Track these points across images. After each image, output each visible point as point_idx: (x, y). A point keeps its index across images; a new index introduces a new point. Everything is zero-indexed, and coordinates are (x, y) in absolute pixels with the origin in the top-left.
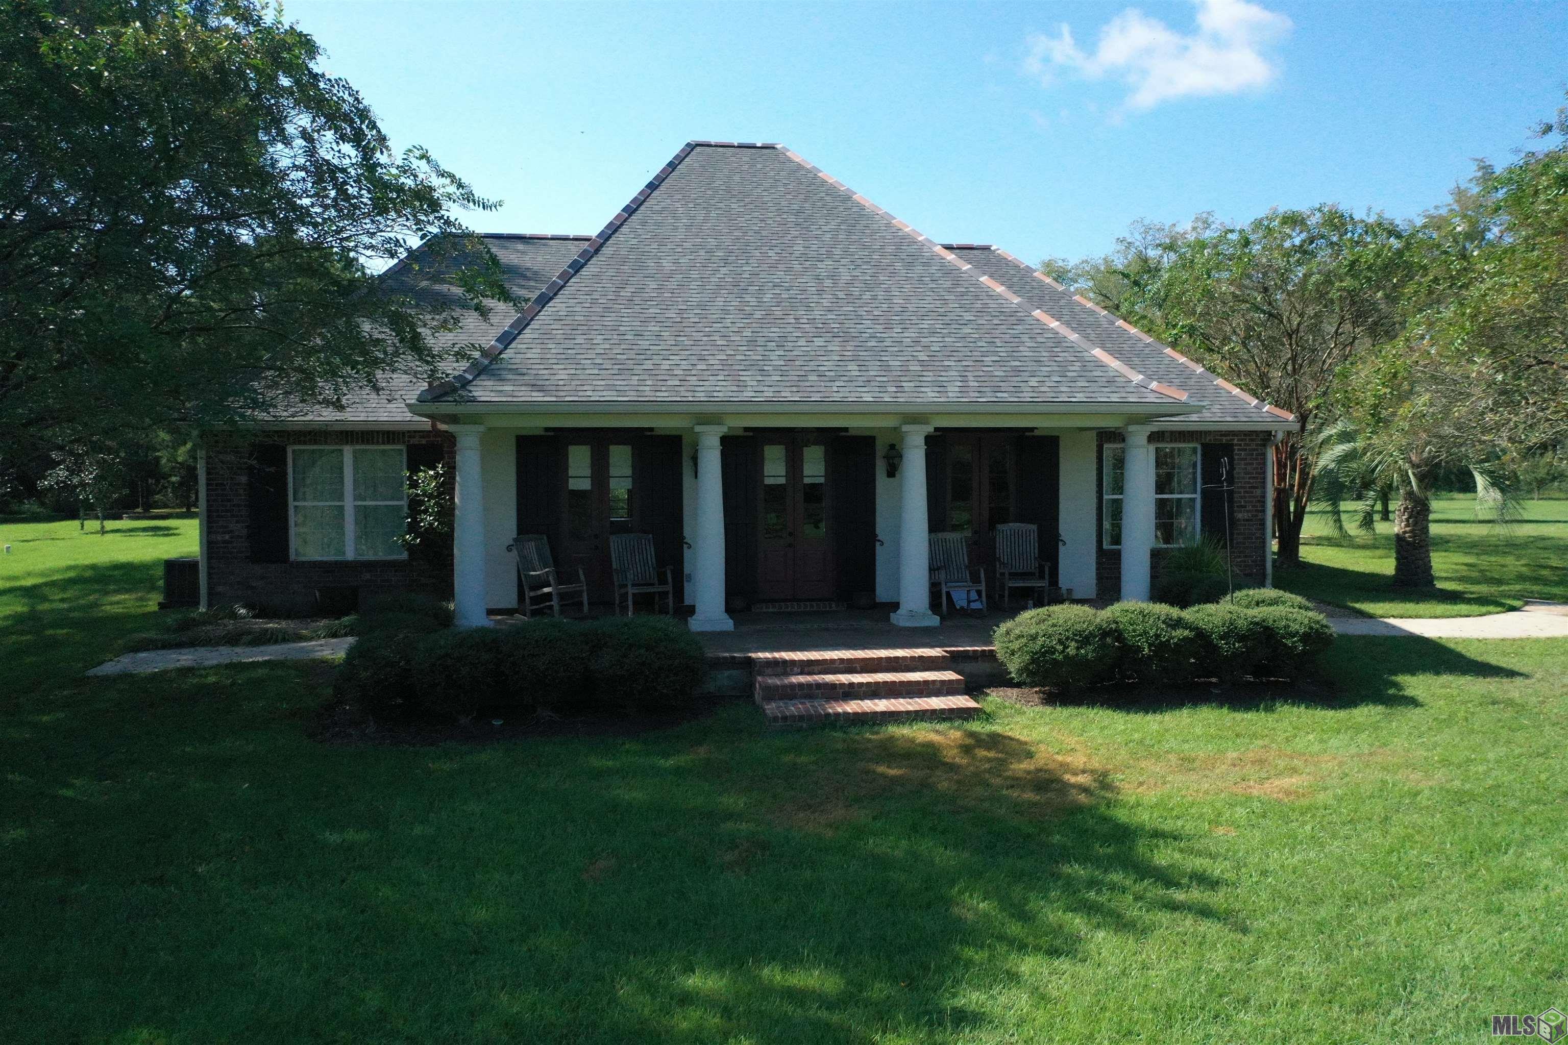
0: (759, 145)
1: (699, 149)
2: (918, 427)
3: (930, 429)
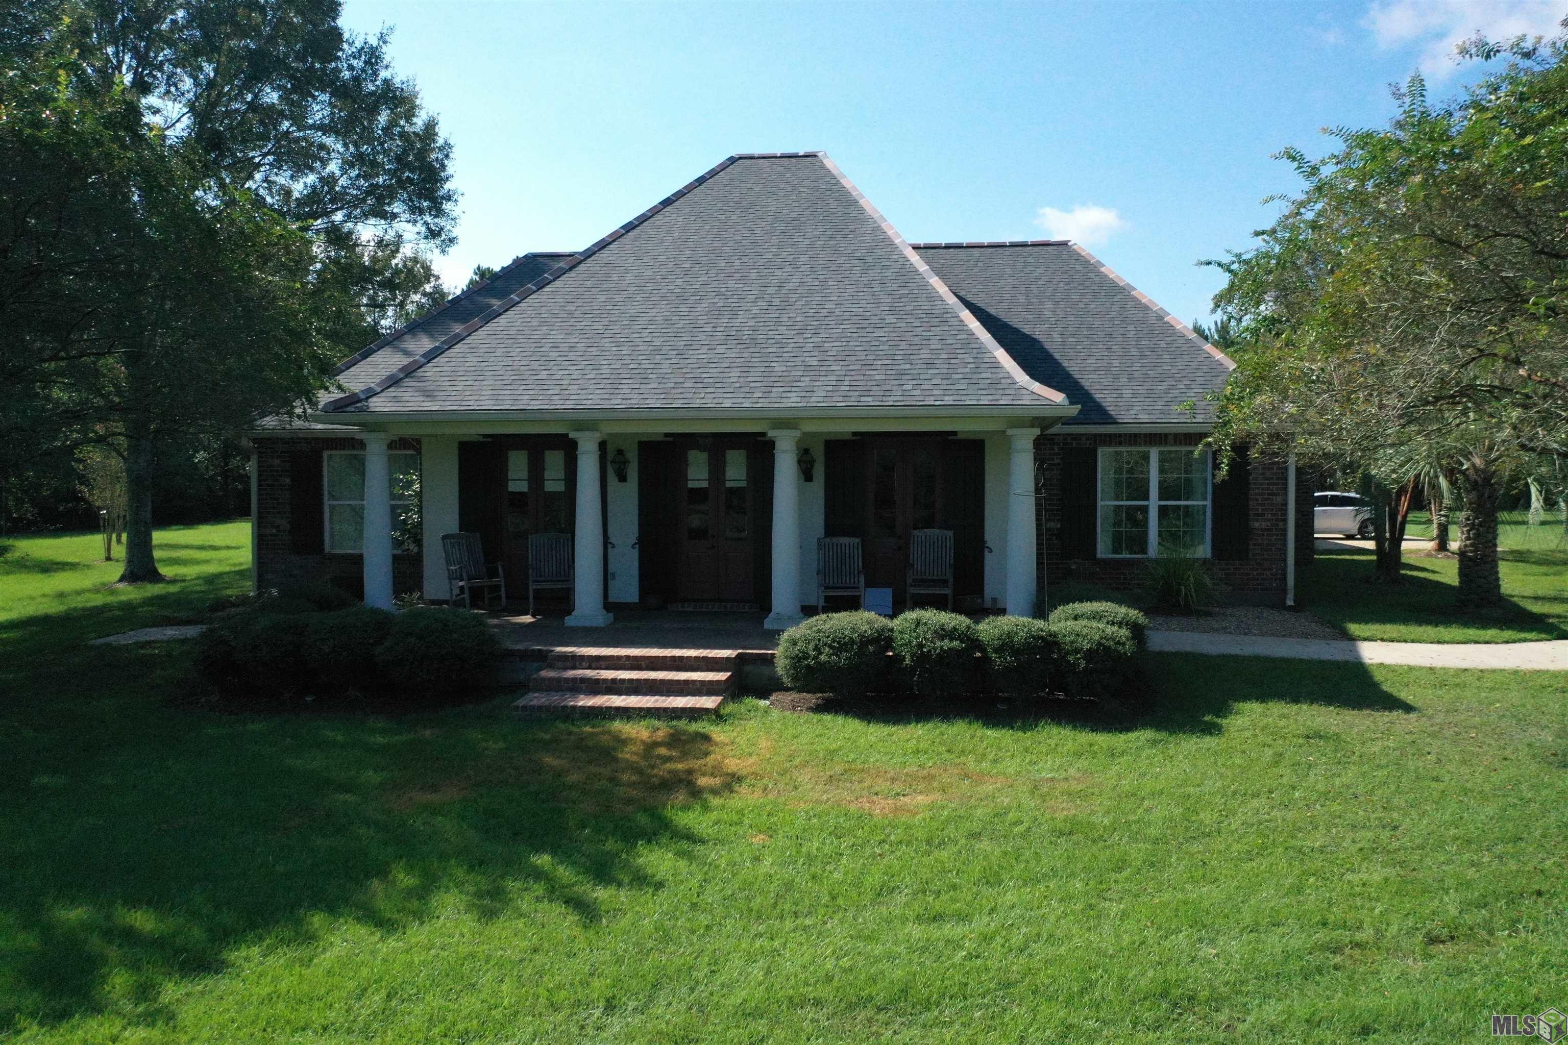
0: (801, 154)
1: (740, 162)
2: (785, 432)
3: (797, 434)
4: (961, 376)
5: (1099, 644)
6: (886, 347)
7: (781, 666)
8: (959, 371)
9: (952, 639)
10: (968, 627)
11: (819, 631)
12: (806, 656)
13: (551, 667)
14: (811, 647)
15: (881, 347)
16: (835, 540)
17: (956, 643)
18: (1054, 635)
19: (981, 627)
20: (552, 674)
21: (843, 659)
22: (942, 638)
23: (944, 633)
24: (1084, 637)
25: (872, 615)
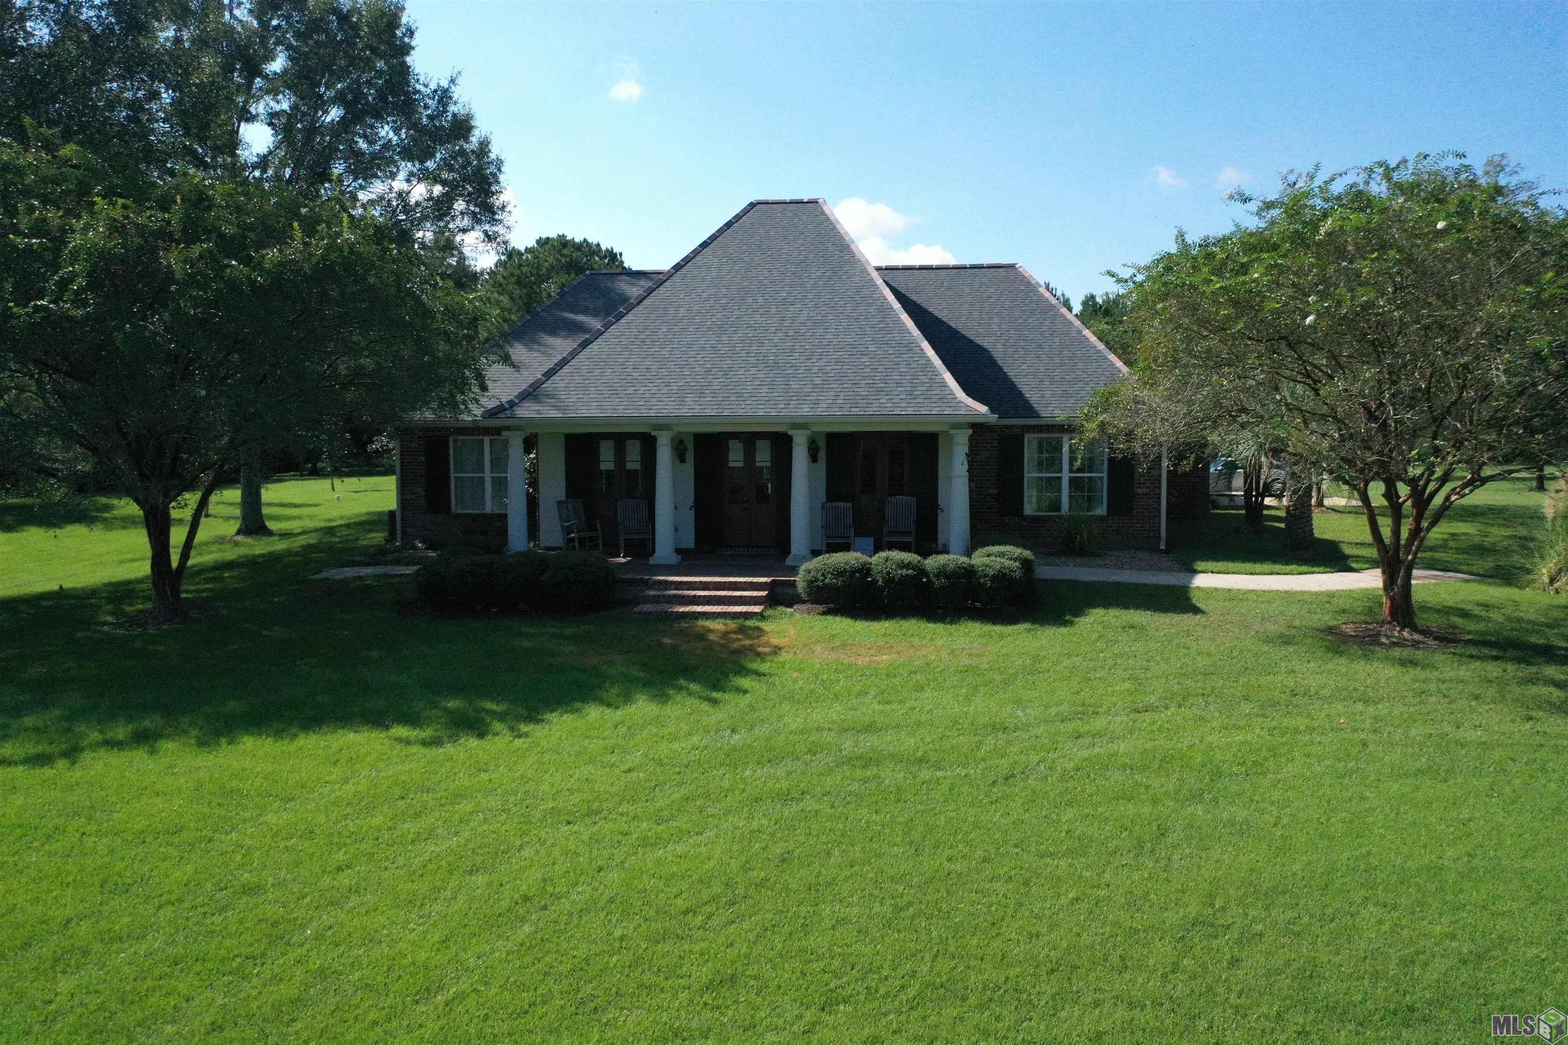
1: (758, 207)
2: (799, 431)
3: (808, 432)
4: (919, 393)
5: (999, 571)
6: (869, 370)
7: (801, 586)
8: (919, 388)
9: (908, 569)
10: (919, 562)
11: (824, 564)
12: (817, 580)
13: (651, 589)
14: (820, 574)
15: (866, 370)
16: (834, 504)
17: (910, 572)
18: (972, 566)
19: (926, 562)
20: (652, 593)
21: (839, 582)
22: (902, 568)
23: (902, 565)
24: (990, 567)
25: (858, 554)
